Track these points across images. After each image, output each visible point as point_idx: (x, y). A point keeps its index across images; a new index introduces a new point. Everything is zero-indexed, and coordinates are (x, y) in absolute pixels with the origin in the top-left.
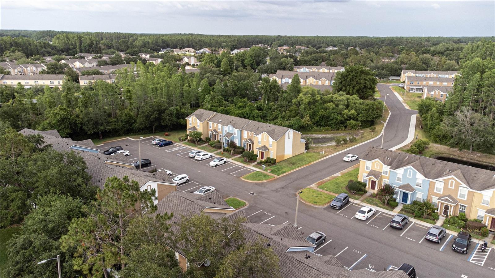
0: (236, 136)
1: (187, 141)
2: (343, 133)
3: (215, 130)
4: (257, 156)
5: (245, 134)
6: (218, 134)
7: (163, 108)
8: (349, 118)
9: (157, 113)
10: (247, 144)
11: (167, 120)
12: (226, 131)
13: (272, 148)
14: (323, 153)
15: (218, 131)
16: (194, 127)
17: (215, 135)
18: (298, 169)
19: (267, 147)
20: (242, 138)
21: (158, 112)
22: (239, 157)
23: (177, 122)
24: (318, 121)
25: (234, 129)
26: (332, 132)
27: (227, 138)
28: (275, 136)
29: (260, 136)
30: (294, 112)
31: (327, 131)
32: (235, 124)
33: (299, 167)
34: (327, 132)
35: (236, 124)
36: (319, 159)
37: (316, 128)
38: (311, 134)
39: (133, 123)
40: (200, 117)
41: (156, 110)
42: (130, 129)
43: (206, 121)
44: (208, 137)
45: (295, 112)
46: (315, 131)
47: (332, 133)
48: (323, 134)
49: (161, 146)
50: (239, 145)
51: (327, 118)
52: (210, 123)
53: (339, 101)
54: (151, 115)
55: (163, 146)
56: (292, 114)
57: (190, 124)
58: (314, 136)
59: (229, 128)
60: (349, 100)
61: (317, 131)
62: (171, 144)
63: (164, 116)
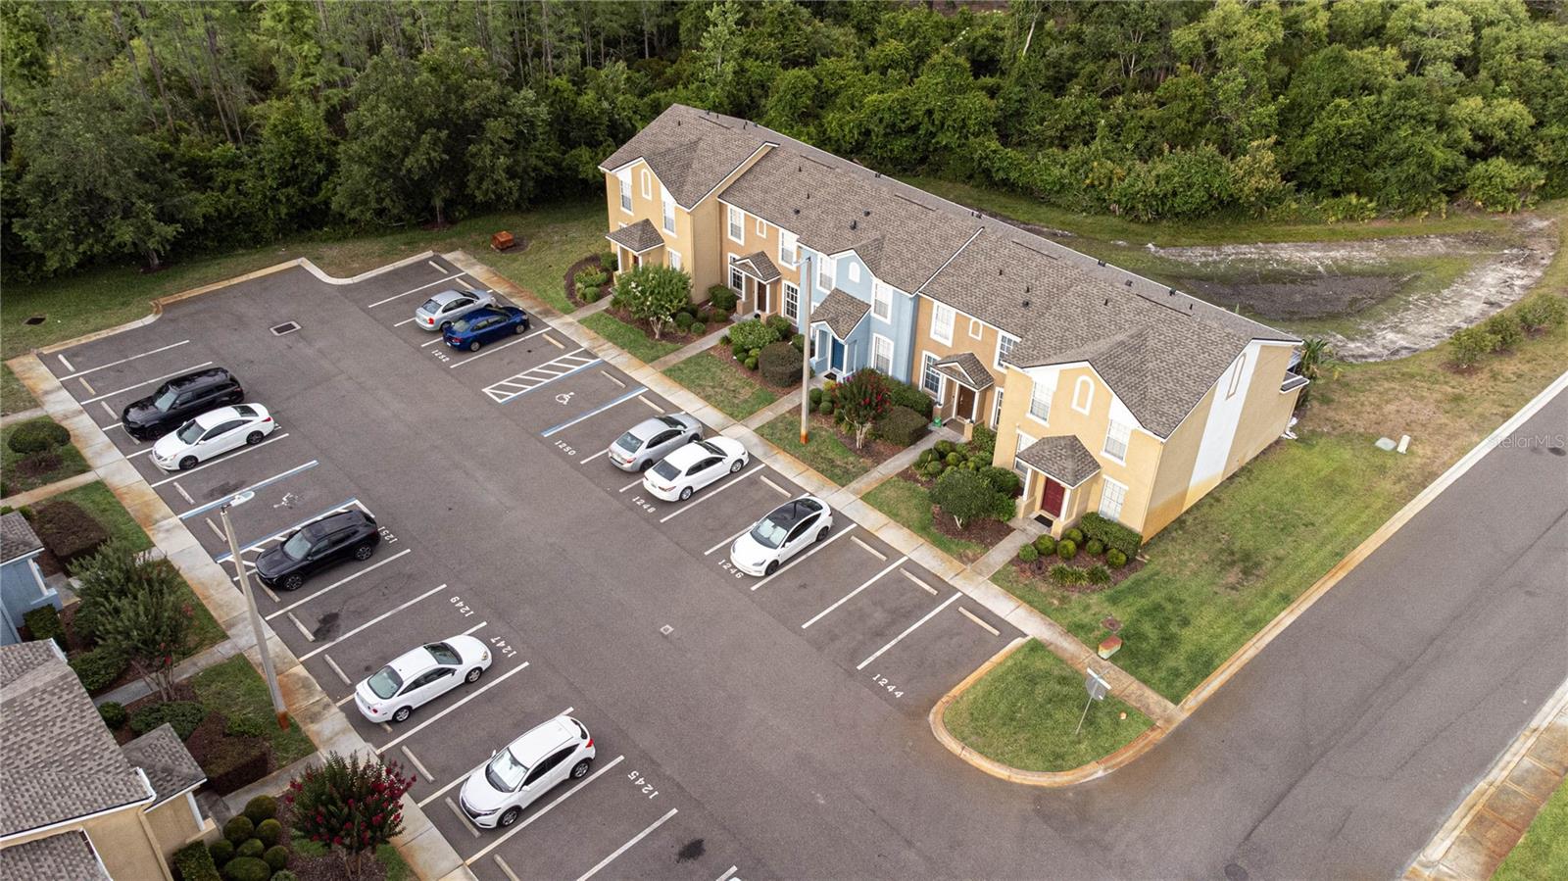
0: (888, 321)
1: (605, 303)
2: (1442, 236)
3: (761, 259)
4: (1018, 490)
5: (943, 323)
6: (778, 281)
7: (468, 104)
8: (1479, 147)
9: (436, 141)
10: (950, 384)
11: (501, 175)
12: (825, 281)
13: (1123, 464)
14: (1402, 448)
15: (780, 263)
16: (647, 221)
17: (761, 287)
18: (1286, 619)
19: (1086, 454)
20: (918, 340)
21: (444, 134)
22: (905, 475)
23: (557, 165)
24: (1308, 163)
25: (876, 280)
26: (1377, 225)
27: (828, 328)
28: (1154, 391)
29: (1045, 378)
30: (1183, 107)
31: (1352, 219)
32: (879, 244)
33: (1286, 599)
34: (1349, 226)
35: (887, 248)
36: (1391, 508)
37: (1294, 206)
38: (1270, 239)
39: (325, 177)
40: (674, 171)
41: (431, 123)
42: (313, 207)
43: (710, 199)
44: (722, 286)
45: (1192, 109)
46: (1287, 223)
47: (1382, 236)
48: (1332, 239)
49: (464, 347)
50: (902, 377)
51: (1357, 147)
52: (736, 215)
53: (1424, 34)
54: (406, 152)
55: (475, 346)
56: (1170, 120)
57: (625, 202)
58: (1285, 255)
59: (842, 268)
60: (1486, 32)
61: (1300, 219)
62: (520, 328)
63: (481, 152)
